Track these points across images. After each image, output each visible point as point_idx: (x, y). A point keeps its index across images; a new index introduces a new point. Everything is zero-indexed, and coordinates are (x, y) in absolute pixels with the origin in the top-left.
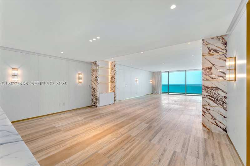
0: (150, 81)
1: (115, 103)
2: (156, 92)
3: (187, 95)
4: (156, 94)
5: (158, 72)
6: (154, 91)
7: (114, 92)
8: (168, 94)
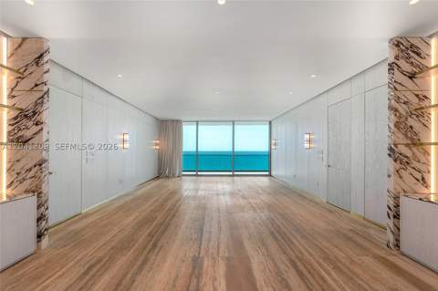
0: (152, 144)
1: (39, 248)
2: (169, 173)
3: (237, 175)
4: (168, 177)
5: (173, 121)
6: (163, 170)
7: (36, 191)
8: (197, 175)
